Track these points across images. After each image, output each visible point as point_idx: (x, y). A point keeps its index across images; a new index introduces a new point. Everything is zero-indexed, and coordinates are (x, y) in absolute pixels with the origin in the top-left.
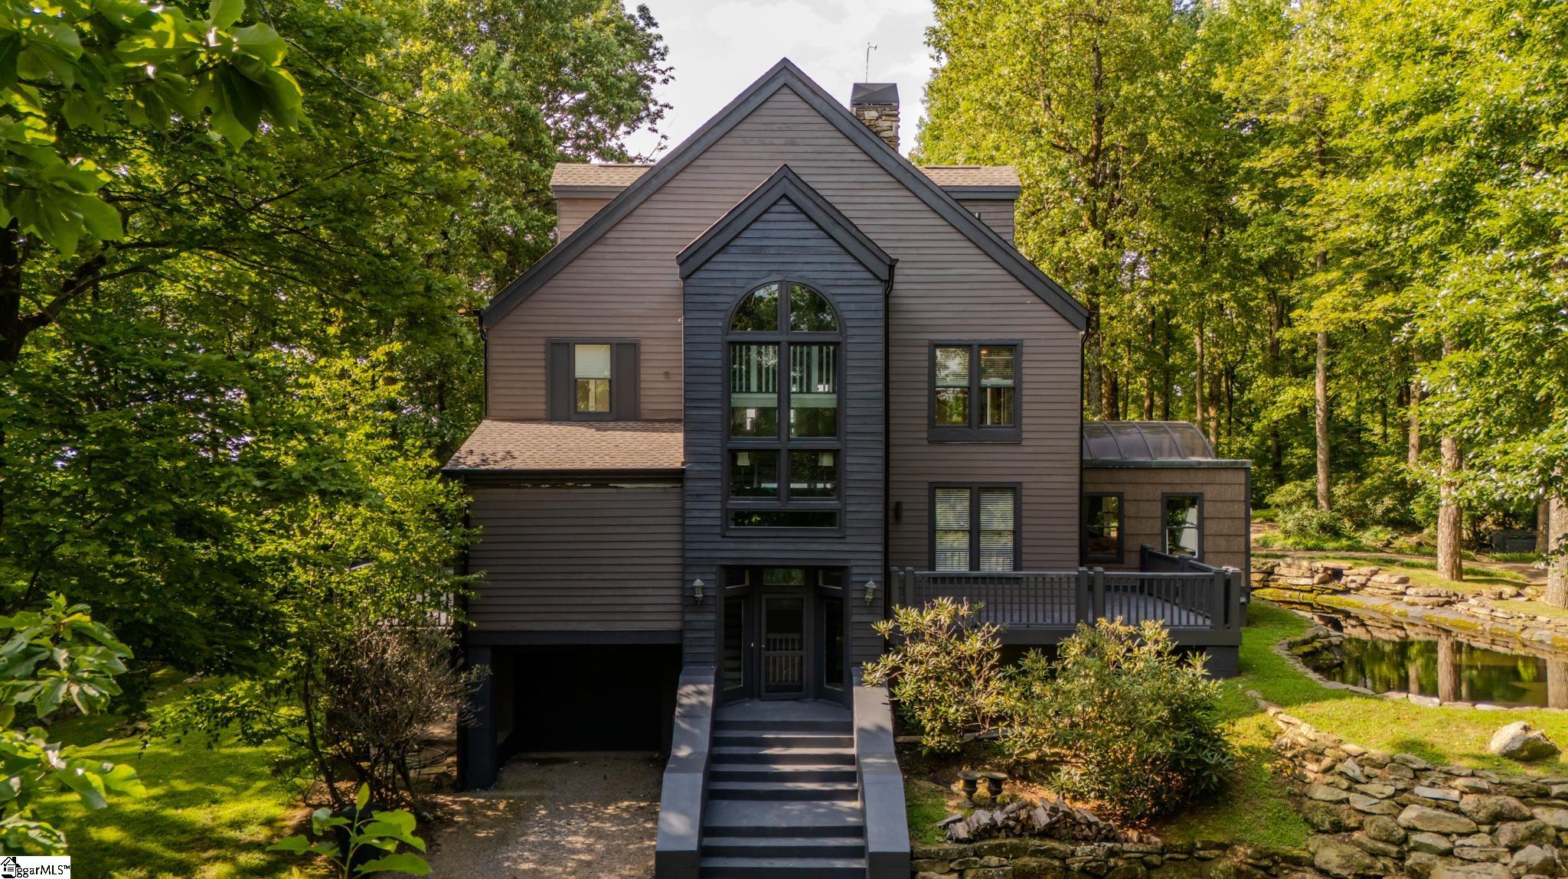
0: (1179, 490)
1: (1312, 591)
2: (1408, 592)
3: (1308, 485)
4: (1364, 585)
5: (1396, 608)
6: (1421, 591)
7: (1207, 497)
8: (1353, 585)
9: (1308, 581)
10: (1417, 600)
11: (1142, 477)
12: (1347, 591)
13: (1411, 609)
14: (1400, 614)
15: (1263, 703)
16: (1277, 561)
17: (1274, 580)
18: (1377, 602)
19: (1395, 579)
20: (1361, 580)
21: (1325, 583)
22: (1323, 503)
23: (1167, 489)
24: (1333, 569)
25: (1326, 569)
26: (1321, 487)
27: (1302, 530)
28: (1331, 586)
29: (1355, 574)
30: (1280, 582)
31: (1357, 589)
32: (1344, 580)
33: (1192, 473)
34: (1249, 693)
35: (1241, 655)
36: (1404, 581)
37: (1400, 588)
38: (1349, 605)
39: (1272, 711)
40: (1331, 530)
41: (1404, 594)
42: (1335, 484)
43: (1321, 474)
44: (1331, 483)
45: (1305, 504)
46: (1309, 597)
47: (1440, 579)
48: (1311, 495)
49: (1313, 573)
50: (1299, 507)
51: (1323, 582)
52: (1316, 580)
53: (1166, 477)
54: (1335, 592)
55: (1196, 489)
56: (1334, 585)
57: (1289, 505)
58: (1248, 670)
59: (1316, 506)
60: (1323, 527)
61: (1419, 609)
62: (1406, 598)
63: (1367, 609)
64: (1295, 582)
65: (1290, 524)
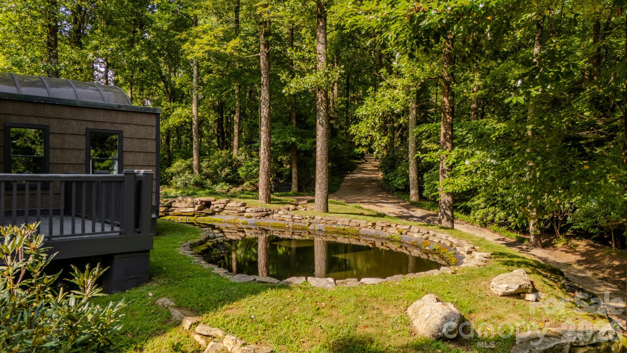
0: (101, 127)
1: (193, 216)
2: (247, 210)
3: (188, 162)
4: (223, 209)
5: (241, 220)
6: (253, 209)
7: (126, 134)
8: (217, 210)
9: (192, 210)
10: (252, 214)
11: (67, 113)
12: (213, 213)
13: (249, 220)
14: (243, 224)
15: (176, 313)
16: (174, 199)
17: (172, 211)
18: (230, 218)
19: (239, 204)
20: (221, 206)
21: (201, 210)
22: (196, 171)
23: (91, 126)
24: (205, 202)
25: (202, 202)
26: (195, 163)
27: (186, 185)
28: (204, 211)
29: (218, 203)
30: (175, 211)
31: (219, 212)
32: (211, 207)
33: (113, 114)
34: (160, 301)
35: (152, 259)
36: (244, 205)
37: (242, 209)
38: (215, 221)
39: (187, 322)
40: (200, 185)
41: (244, 212)
42: (203, 161)
43: (195, 157)
44: (200, 161)
45: (187, 172)
46: (192, 219)
47: (260, 203)
48: (190, 167)
49: (194, 204)
50: (184, 173)
51: (200, 209)
52: (196, 209)
53: (90, 115)
54: (207, 215)
55: (117, 128)
56: (206, 211)
57: (178, 173)
58: (158, 274)
59: (192, 173)
60: (197, 184)
61: (253, 219)
62: (246, 214)
63: (225, 222)
64: (184, 210)
65: (179, 183)
